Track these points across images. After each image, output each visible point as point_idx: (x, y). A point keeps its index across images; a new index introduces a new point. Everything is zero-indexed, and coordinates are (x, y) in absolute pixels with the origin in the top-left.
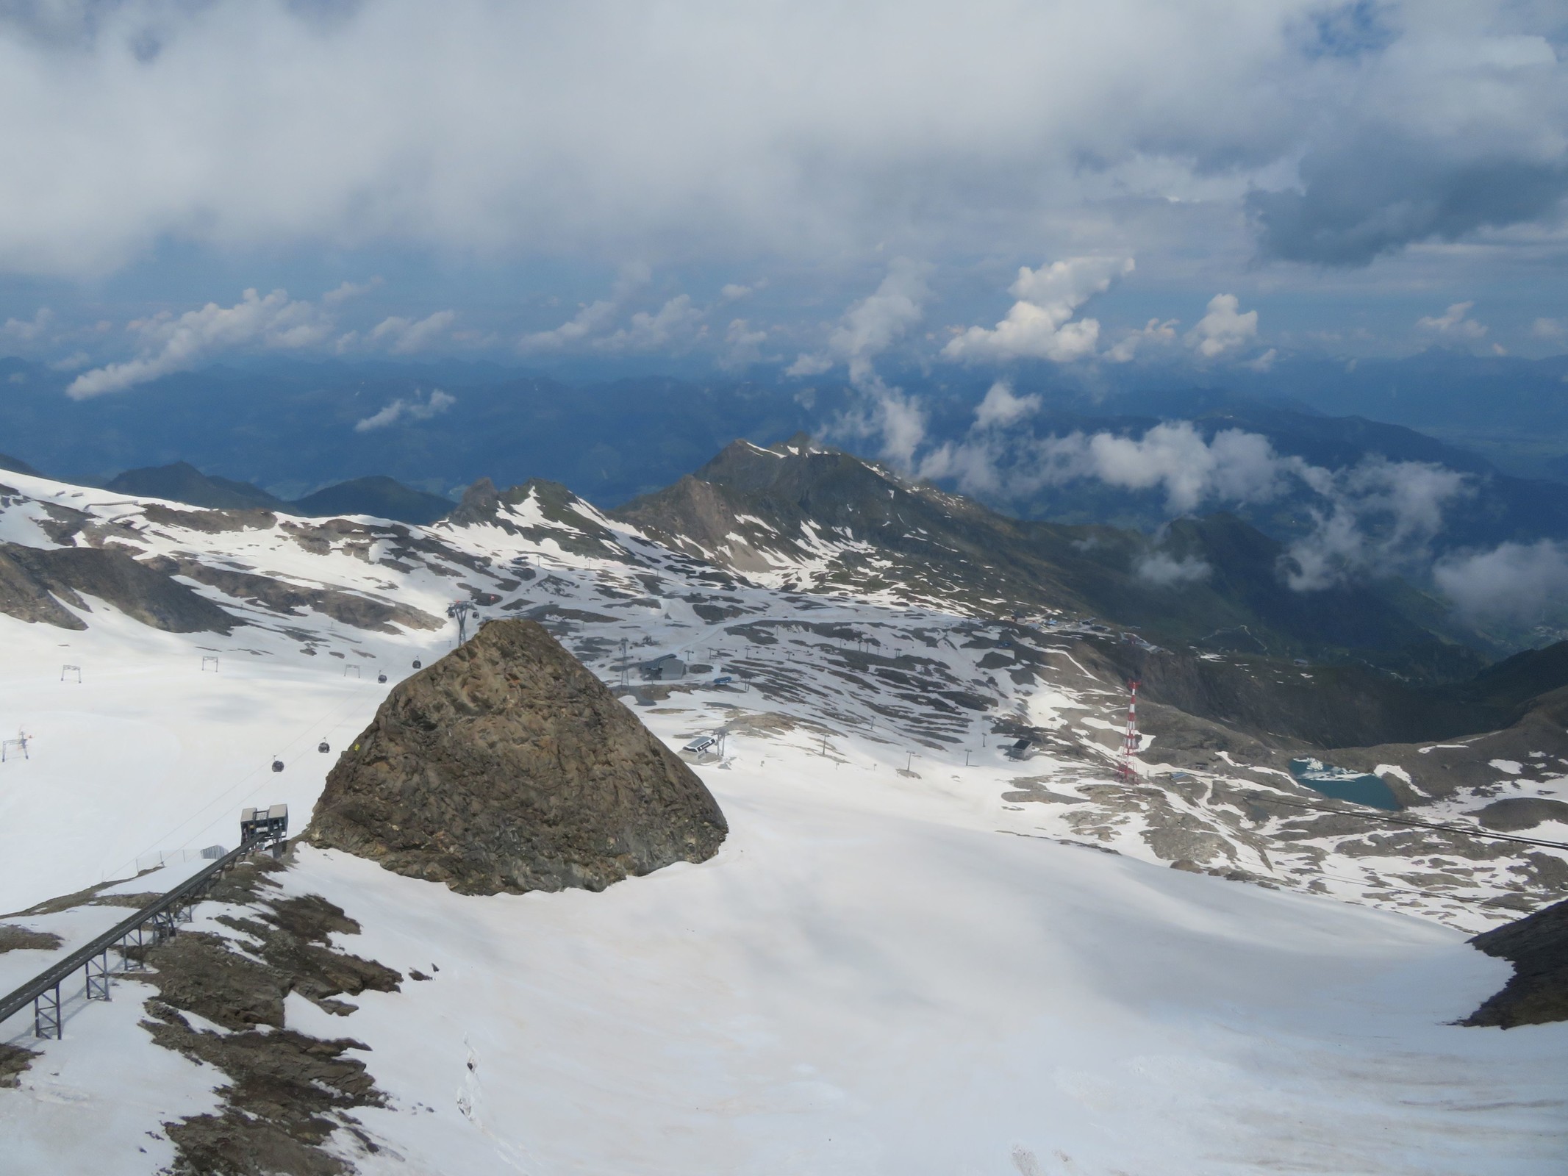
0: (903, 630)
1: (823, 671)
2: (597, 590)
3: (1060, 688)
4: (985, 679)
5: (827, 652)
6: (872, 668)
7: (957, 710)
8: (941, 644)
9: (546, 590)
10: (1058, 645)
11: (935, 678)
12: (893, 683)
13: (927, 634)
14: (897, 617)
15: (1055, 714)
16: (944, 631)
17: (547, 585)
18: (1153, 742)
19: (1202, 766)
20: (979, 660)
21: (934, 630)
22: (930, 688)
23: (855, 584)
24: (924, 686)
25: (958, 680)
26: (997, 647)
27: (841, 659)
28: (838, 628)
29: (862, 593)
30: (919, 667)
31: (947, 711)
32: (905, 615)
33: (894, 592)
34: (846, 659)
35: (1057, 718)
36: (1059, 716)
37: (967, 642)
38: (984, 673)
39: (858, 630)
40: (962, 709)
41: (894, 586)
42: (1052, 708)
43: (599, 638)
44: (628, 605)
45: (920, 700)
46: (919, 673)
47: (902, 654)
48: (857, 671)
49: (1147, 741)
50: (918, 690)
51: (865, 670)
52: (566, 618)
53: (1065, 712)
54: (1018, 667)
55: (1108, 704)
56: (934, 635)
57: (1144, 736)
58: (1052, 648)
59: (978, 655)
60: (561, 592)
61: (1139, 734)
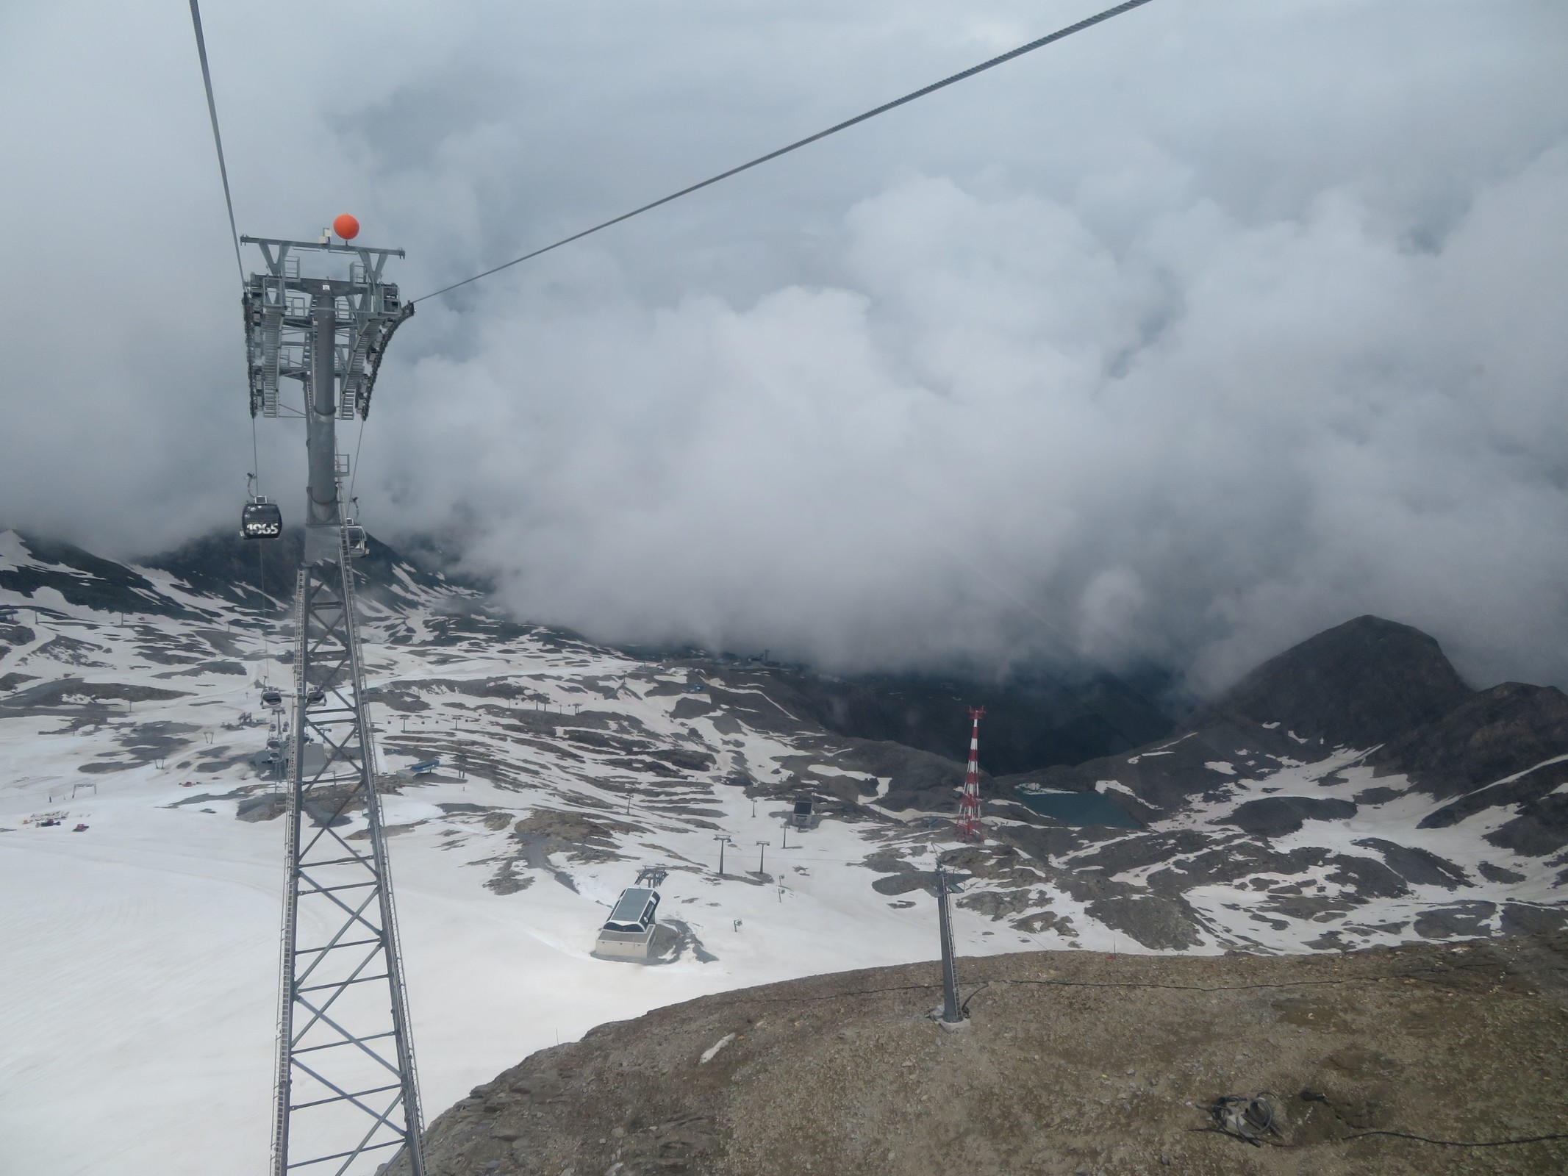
0: (571, 680)
1: (505, 740)
2: (140, 654)
3: (768, 733)
4: (685, 731)
5: (496, 715)
6: (560, 730)
7: (681, 774)
8: (620, 693)
9: (56, 657)
10: (749, 685)
11: (635, 736)
12: (591, 747)
13: (601, 683)
14: (557, 665)
15: (777, 765)
16: (620, 678)
17: (57, 651)
18: (891, 785)
19: (950, 807)
20: (672, 708)
21: (608, 678)
22: (635, 749)
23: (485, 631)
24: (627, 746)
25: (660, 736)
26: (689, 692)
27: (515, 722)
28: (492, 684)
29: (497, 642)
30: (613, 725)
31: (671, 776)
32: (567, 663)
33: (536, 638)
34: (520, 721)
35: (781, 770)
36: (782, 767)
37: (652, 688)
38: (683, 725)
39: (517, 685)
40: (686, 772)
41: (534, 631)
42: (771, 758)
43: (162, 722)
44: (194, 673)
45: (635, 765)
46: (614, 731)
47: (582, 709)
48: (543, 736)
49: (884, 785)
50: (623, 753)
51: (552, 734)
52: (97, 698)
53: (786, 762)
54: (719, 713)
55: (826, 746)
56: (613, 684)
57: (880, 779)
58: (744, 688)
59: (669, 703)
60: (83, 660)
61: (874, 777)
